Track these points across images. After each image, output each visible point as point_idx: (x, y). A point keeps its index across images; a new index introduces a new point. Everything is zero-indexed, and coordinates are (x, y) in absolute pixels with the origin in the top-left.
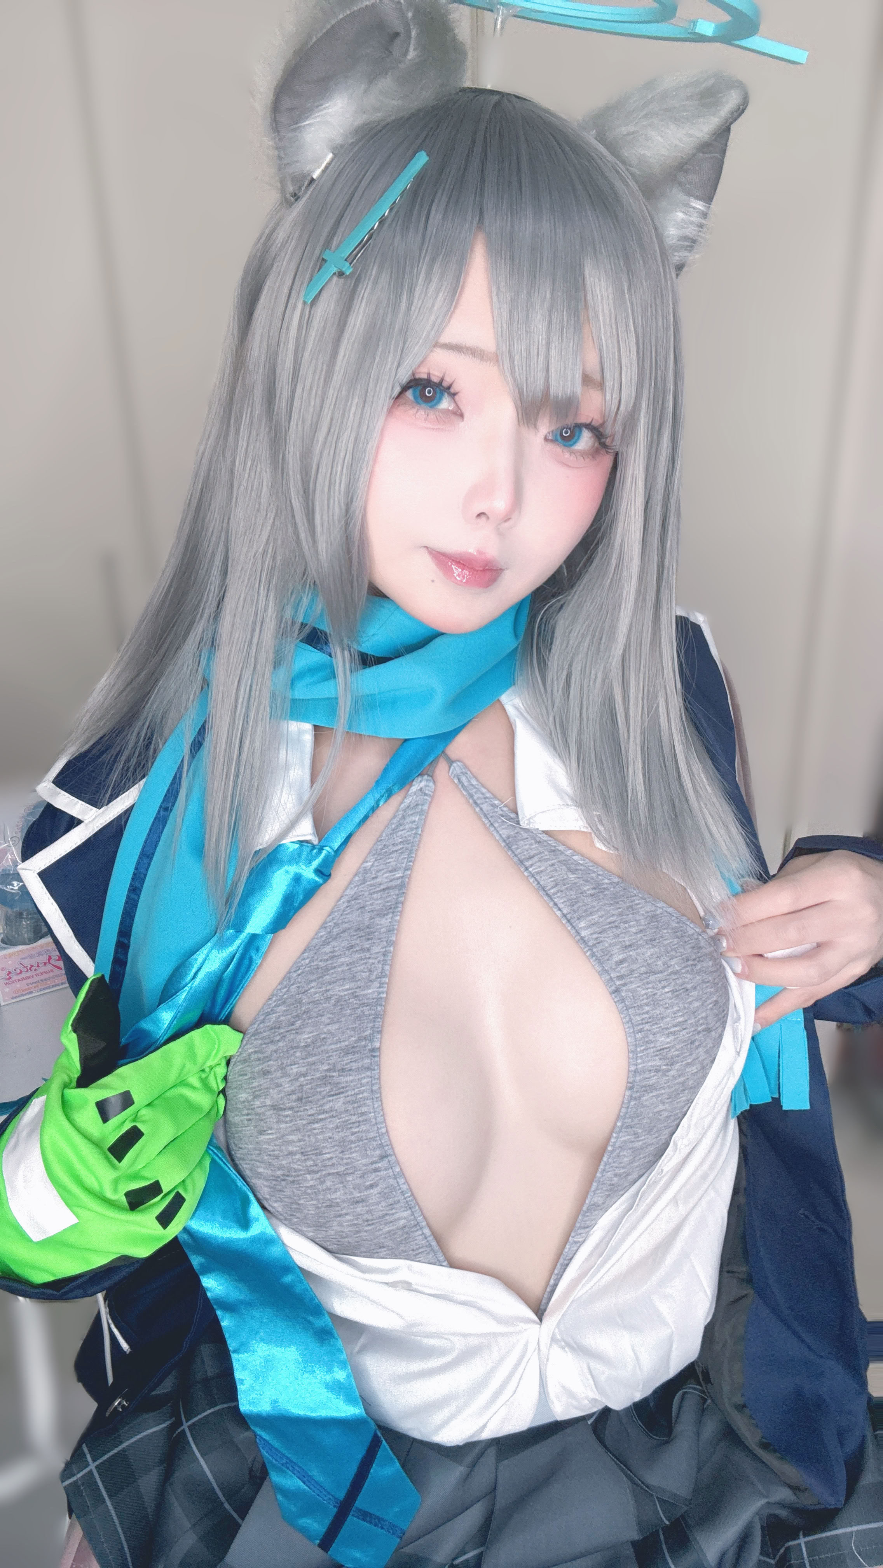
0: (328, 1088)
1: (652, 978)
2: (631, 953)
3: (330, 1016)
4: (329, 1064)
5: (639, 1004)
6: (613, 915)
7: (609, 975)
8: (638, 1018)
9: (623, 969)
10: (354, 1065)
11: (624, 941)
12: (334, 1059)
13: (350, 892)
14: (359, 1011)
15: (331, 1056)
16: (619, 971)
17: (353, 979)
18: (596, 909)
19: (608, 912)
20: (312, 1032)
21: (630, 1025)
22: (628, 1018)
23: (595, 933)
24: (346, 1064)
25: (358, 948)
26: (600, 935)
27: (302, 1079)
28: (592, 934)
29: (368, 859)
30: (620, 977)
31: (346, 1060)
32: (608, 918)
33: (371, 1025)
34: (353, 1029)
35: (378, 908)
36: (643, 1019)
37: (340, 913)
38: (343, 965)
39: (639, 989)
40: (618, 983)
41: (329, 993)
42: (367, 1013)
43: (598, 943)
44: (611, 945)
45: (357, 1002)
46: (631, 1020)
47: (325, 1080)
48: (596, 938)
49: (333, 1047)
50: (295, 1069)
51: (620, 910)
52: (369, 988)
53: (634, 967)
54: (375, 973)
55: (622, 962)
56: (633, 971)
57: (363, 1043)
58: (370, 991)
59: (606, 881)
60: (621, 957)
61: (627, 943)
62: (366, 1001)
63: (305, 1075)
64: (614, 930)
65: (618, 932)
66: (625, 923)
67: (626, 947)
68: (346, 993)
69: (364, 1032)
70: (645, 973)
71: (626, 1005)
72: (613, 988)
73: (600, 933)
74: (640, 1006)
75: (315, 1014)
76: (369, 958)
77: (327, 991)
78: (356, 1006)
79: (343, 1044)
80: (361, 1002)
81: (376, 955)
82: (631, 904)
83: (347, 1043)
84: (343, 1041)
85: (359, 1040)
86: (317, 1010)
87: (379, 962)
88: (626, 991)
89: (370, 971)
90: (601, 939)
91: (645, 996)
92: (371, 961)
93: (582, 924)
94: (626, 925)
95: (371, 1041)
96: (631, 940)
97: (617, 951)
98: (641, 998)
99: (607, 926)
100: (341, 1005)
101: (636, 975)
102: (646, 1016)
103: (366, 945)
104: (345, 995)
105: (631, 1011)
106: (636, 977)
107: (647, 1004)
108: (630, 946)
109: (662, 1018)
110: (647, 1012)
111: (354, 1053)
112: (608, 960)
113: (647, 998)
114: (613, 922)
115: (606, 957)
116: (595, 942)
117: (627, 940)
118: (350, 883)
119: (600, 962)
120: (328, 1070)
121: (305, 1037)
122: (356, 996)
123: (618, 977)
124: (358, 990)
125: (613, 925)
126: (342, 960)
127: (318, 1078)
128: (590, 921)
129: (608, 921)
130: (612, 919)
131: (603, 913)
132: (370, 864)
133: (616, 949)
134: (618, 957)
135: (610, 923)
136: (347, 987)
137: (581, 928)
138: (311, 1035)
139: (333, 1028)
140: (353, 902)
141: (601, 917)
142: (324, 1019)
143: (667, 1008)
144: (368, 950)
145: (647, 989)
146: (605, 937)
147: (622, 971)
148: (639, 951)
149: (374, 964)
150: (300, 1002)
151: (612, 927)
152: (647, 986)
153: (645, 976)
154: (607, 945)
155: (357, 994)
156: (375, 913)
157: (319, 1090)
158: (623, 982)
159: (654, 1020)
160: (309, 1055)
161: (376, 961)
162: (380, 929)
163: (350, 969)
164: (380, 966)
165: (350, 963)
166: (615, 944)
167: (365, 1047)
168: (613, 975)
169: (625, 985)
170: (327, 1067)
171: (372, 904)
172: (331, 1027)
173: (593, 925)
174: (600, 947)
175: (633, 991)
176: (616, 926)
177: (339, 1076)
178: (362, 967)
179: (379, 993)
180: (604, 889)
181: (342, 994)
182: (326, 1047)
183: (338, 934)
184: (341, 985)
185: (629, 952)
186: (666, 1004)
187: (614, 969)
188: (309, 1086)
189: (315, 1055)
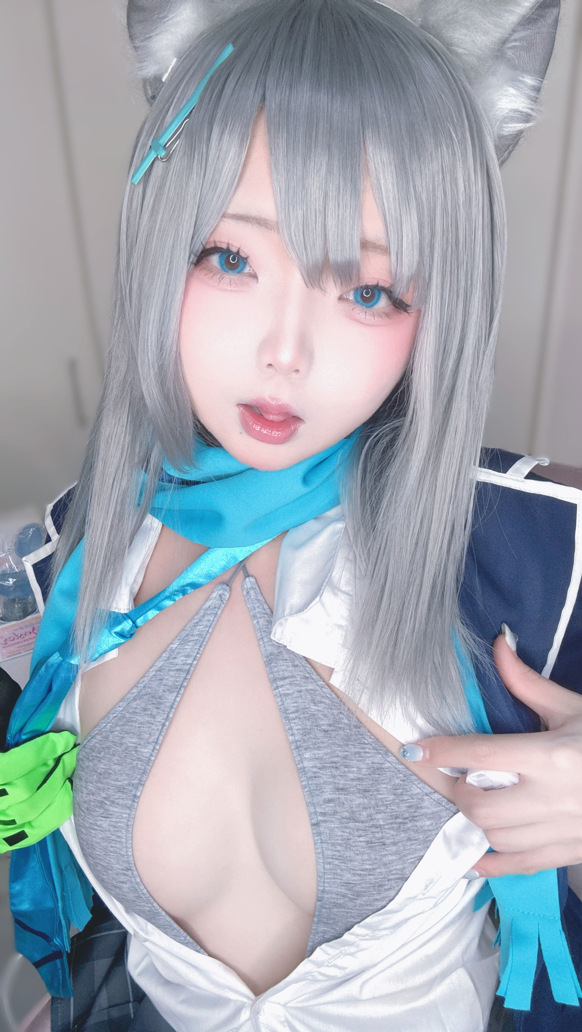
0: (102, 811)
1: (351, 825)
2: (340, 796)
3: (119, 758)
4: (107, 794)
5: (333, 842)
6: (338, 756)
7: (315, 808)
8: (329, 853)
9: (328, 808)
10: (121, 802)
11: (338, 783)
12: (111, 792)
13: (159, 664)
14: (135, 763)
15: (109, 788)
16: (325, 808)
17: (139, 736)
18: (324, 745)
19: (334, 751)
20: (106, 765)
21: (321, 856)
22: (319, 850)
23: (315, 767)
24: (116, 799)
25: (149, 713)
26: (319, 771)
27: (91, 796)
28: (312, 767)
29: (174, 642)
30: (324, 814)
31: (118, 795)
32: (332, 757)
33: (139, 777)
34: (128, 775)
35: (170, 684)
36: (334, 855)
37: (149, 678)
38: (136, 721)
39: (336, 829)
40: (320, 818)
41: (124, 741)
42: (139, 766)
43: (315, 777)
44: (325, 783)
45: (136, 755)
46: (323, 853)
47: (102, 804)
48: (315, 772)
49: (113, 782)
50: (90, 786)
51: (346, 753)
52: (145, 747)
53: (339, 809)
54: (153, 738)
55: (330, 801)
56: (337, 812)
57: (130, 788)
58: (146, 750)
59: (346, 721)
60: (330, 796)
61: (341, 786)
62: (141, 757)
63: (93, 794)
64: (333, 770)
65: (337, 773)
66: (346, 766)
67: (338, 789)
68: (132, 745)
69: (134, 780)
70: (346, 818)
71: (321, 839)
72: (314, 821)
73: (319, 769)
74: (333, 844)
75: (111, 753)
76: (153, 724)
77: (123, 738)
78: (134, 758)
79: (119, 783)
80: (139, 757)
81: (157, 723)
82: (360, 750)
83: (120, 783)
84: (120, 781)
85: (129, 784)
86: (114, 749)
87: (158, 730)
88: (325, 828)
89: (150, 735)
90: (319, 774)
91: (340, 838)
92: (153, 727)
93: (307, 755)
94: (346, 769)
95: (137, 788)
96: (345, 784)
97: (329, 790)
98: (336, 838)
99: (328, 765)
100: (127, 753)
101: (338, 817)
102: (336, 853)
103: (155, 712)
104: (131, 747)
105: (324, 845)
106: (337, 819)
107: (340, 845)
108: (342, 789)
109: (351, 861)
110: (338, 851)
111: (124, 793)
112: (318, 795)
113: (342, 840)
114: (335, 763)
115: (318, 792)
116: (313, 775)
117: (342, 782)
118: (160, 657)
119: (311, 793)
120: (105, 798)
121: (101, 767)
122: (136, 751)
123: (321, 813)
124: (139, 746)
125: (334, 765)
126: (137, 717)
127: (98, 801)
128: (315, 754)
129: (332, 760)
130: (335, 759)
131: (329, 751)
132: (175, 646)
133: (328, 788)
134: (327, 796)
135: (332, 763)
136: (134, 741)
137: (305, 758)
138: (105, 767)
139: (117, 768)
140: (158, 673)
141: (326, 754)
142: (115, 759)
143: (358, 854)
144: (154, 717)
145: (343, 832)
146: (323, 774)
147: (327, 809)
148: (348, 797)
149: (154, 730)
150: (107, 737)
151: (333, 767)
152: (344, 830)
153: (345, 820)
154: (322, 781)
155: (138, 749)
156: (167, 688)
157: (97, 809)
158: (325, 818)
159: (344, 860)
160: (99, 781)
161: (156, 728)
162: (166, 702)
163: (139, 727)
164: (158, 733)
165: (141, 723)
166: (330, 783)
167: (131, 791)
168: (319, 810)
169: (325, 821)
170: (105, 796)
171: (167, 679)
172: (115, 767)
173: (317, 759)
174: (315, 781)
175: (331, 830)
176: (337, 768)
177: (110, 805)
178: (146, 729)
179: (151, 755)
180: (340, 728)
181: (130, 745)
182: (109, 781)
183: (143, 695)
184: (131, 738)
185: (339, 794)
186: (357, 850)
187: (321, 805)
188: (93, 804)
189: (102, 783)
